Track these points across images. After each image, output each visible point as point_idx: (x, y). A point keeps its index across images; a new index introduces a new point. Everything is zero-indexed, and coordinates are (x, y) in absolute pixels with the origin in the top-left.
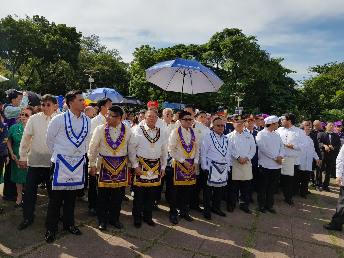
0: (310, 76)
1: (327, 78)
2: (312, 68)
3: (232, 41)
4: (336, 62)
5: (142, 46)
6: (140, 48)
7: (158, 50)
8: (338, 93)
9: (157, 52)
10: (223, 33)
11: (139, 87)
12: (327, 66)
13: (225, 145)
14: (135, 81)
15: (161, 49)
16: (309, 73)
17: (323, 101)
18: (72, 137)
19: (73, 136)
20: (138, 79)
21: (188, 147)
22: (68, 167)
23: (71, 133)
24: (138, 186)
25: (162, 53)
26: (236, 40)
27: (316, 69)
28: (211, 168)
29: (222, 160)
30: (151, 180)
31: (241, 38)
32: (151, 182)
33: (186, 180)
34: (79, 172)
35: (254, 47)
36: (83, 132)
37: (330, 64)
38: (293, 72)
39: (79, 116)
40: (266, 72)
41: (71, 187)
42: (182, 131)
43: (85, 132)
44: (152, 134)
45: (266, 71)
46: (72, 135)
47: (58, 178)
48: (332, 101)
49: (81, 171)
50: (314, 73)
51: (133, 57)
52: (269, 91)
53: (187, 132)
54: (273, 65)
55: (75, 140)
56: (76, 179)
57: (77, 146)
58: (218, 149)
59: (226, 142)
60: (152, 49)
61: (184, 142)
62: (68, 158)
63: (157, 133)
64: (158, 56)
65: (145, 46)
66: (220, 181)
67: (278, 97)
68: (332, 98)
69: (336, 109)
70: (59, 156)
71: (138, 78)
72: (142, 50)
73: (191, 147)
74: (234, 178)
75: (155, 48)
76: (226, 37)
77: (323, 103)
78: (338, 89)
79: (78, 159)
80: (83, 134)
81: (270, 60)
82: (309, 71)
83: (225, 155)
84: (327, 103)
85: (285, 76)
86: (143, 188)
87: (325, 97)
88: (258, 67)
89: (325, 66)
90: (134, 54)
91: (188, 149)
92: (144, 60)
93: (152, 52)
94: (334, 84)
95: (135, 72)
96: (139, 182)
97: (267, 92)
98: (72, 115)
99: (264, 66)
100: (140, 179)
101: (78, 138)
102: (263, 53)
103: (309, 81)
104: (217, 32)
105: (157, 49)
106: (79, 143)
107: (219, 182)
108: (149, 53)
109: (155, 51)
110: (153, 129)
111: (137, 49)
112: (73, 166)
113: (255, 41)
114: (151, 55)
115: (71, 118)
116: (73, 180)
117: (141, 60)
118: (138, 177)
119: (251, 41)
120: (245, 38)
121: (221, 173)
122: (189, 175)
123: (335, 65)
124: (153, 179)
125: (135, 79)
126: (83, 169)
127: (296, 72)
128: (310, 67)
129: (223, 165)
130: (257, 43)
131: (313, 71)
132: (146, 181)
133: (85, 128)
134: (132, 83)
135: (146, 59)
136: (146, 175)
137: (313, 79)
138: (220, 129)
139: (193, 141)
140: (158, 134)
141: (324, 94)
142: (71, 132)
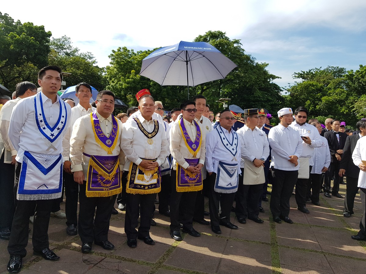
0: (295, 82)
1: (313, 84)
2: (296, 74)
3: (216, 45)
4: (321, 68)
5: (119, 48)
6: (116, 51)
7: (137, 53)
8: (324, 99)
9: (135, 55)
10: (206, 36)
11: (116, 93)
12: (311, 71)
13: (235, 141)
14: (112, 86)
15: (140, 51)
16: (294, 79)
17: (309, 107)
18: (44, 128)
19: (46, 127)
20: (115, 84)
21: (193, 143)
22: (39, 169)
23: (43, 123)
24: (132, 194)
25: (141, 56)
26: (220, 43)
27: (301, 74)
28: (219, 170)
29: (232, 161)
30: (148, 186)
31: (226, 41)
32: (149, 188)
33: (191, 185)
34: (55, 175)
35: (239, 51)
36: (60, 123)
37: (314, 70)
38: (278, 78)
39: (55, 100)
40: (251, 78)
41: (43, 195)
42: (185, 125)
43: (62, 123)
44: (150, 128)
45: (251, 76)
46: (44, 125)
47: (25, 184)
48: (318, 107)
49: (58, 174)
50: (298, 79)
51: (110, 60)
52: (255, 97)
53: (191, 125)
54: (258, 70)
55: (48, 132)
56: (51, 185)
57: (52, 141)
58: (227, 147)
59: (236, 138)
60: (130, 51)
61: (189, 138)
62: (39, 156)
63: (155, 126)
64: (137, 59)
65: (123, 48)
66: (230, 186)
67: (264, 103)
68: (318, 105)
69: (322, 116)
70: (27, 154)
71: (115, 82)
72: (119, 52)
73: (197, 143)
74: (246, 182)
75: (133, 51)
76: (209, 41)
77: (308, 110)
78: (324, 95)
79: (53, 157)
80: (60, 126)
81: (255, 65)
82: (294, 77)
83: (235, 154)
84: (313, 110)
85: (269, 81)
86: (138, 195)
87: (311, 104)
88: (243, 72)
89: (310, 72)
90: (110, 56)
91: (193, 146)
92: (122, 63)
93: (131, 55)
94: (320, 90)
95: (111, 76)
96: (133, 188)
97: (252, 99)
98: (45, 98)
99: (250, 71)
100: (134, 184)
101: (52, 130)
102: (248, 58)
103: (294, 87)
104: (200, 35)
105: (135, 52)
106: (54, 137)
107: (229, 188)
108: (127, 55)
109: (134, 53)
110: (150, 121)
111: (114, 51)
112: (46, 167)
113: (239, 45)
114: (130, 58)
115: (43, 102)
116: (46, 186)
117: (118, 63)
118: (132, 182)
119: (235, 45)
120: (229, 41)
121: (231, 176)
122: (195, 179)
123: (320, 71)
124: (151, 185)
125: (112, 84)
126: (60, 172)
127: (281, 78)
128: (295, 73)
129: (233, 166)
130: (242, 47)
131: (298, 77)
132: (142, 187)
133: (63, 117)
134: (109, 88)
135: (124, 62)
136: (143, 180)
137: (299, 85)
138: (230, 122)
139: (199, 137)
140: (157, 127)
141: (310, 101)
142: (43, 121)
